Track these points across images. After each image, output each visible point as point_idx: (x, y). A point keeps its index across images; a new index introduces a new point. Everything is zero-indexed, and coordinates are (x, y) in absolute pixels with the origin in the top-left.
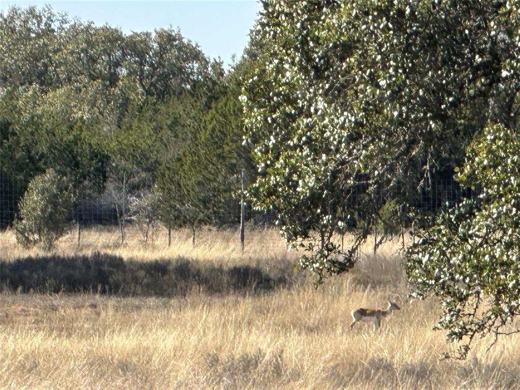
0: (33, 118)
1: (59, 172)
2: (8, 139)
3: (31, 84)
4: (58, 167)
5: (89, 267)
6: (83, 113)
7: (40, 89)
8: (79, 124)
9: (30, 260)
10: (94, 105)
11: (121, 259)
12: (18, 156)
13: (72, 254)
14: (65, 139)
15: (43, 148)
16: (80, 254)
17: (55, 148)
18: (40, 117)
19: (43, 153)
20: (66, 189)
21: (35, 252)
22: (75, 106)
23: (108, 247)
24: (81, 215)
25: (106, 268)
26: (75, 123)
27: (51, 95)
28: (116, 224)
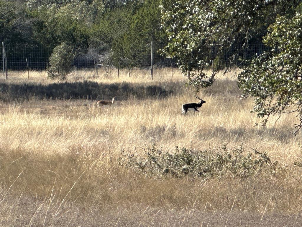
0: (54, 19)
1: (67, 43)
2: (43, 29)
3: (52, 3)
4: (66, 42)
5: (82, 88)
6: (77, 16)
7: (57, 6)
8: (75, 21)
9: (55, 84)
10: (82, 13)
11: (97, 83)
12: (48, 37)
13: (74, 82)
14: (69, 28)
15: (59, 33)
16: (78, 81)
17: (65, 33)
18: (57, 18)
19: (59, 35)
20: (70, 51)
21: (57, 81)
22: (73, 13)
23: (90, 78)
24: (77, 63)
25: (90, 88)
26: (73, 21)
27: (62, 8)
28: (93, 67)
